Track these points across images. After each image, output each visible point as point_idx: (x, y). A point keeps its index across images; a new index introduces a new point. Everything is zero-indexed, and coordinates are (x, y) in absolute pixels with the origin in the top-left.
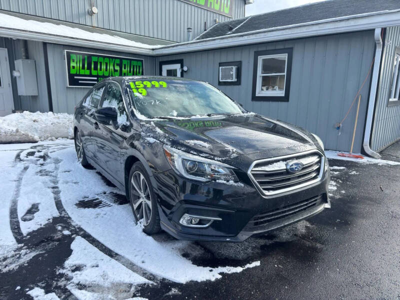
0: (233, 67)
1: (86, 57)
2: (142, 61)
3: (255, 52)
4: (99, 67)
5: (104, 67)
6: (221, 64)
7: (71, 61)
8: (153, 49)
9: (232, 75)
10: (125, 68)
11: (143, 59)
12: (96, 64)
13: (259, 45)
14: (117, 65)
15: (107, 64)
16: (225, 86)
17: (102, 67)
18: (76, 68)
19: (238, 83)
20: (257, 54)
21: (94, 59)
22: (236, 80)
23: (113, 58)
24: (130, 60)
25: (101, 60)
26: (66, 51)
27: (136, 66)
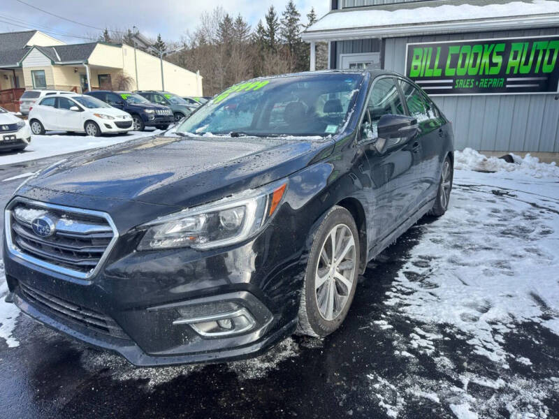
1: (439, 49)
4: (460, 62)
5: (469, 61)
7: (414, 58)
10: (515, 58)
14: (499, 54)
15: (476, 55)
17: (467, 62)
18: (419, 68)
21: (454, 50)
23: (490, 43)
24: (531, 41)
25: (466, 49)
26: (408, 44)
27: (545, 51)
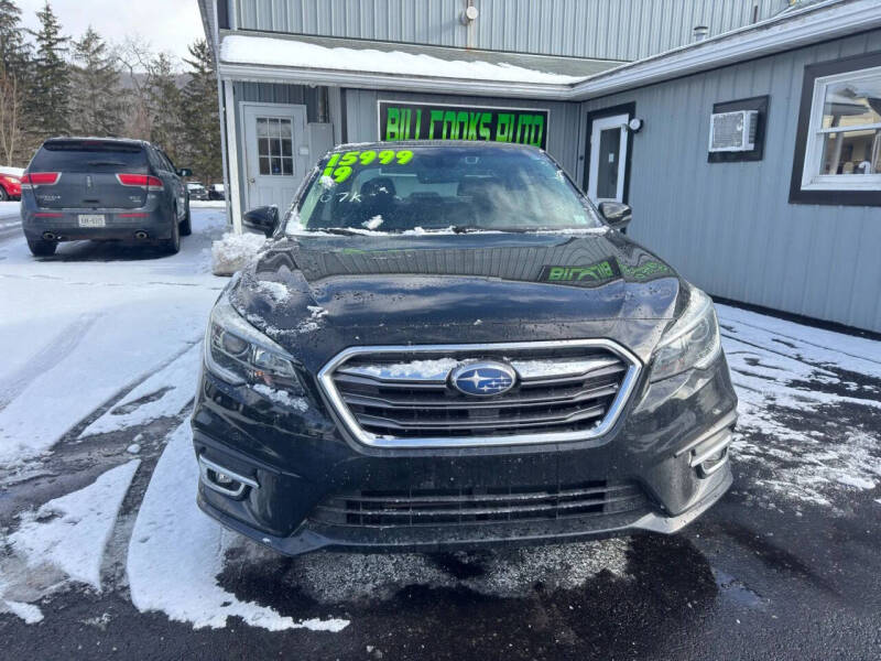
0: (744, 112)
1: (419, 112)
2: (545, 114)
3: (807, 67)
4: (445, 132)
5: (455, 132)
6: (718, 108)
7: (389, 122)
8: (572, 85)
9: (740, 133)
10: (502, 133)
11: (548, 110)
12: (439, 126)
13: (821, 46)
14: (486, 125)
15: (462, 125)
16: (725, 164)
17: (453, 132)
18: (397, 136)
19: (756, 154)
20: (812, 73)
21: (436, 116)
22: (751, 147)
23: (476, 111)
24: (517, 113)
25: (450, 116)
26: (379, 101)
27: (530, 127)
